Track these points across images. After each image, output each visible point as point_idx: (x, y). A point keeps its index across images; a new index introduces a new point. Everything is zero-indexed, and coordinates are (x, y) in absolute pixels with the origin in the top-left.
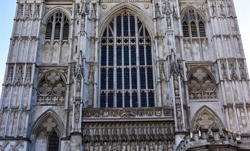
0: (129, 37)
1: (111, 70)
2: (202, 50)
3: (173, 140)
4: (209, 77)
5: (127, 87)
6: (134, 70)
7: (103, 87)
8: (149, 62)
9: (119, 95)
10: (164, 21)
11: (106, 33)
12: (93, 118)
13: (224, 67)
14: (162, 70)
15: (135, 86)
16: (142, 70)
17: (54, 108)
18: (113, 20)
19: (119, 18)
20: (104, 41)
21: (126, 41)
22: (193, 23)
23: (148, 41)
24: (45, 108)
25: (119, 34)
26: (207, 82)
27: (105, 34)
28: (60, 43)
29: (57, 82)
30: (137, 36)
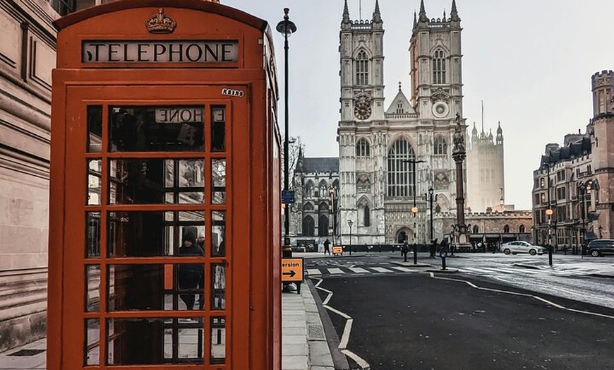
0: (404, 155)
1: (394, 174)
2: (443, 162)
3: (425, 212)
4: (445, 178)
5: (402, 183)
6: (406, 173)
7: (390, 183)
9: (398, 187)
10: (425, 146)
12: (388, 201)
14: (421, 176)
15: (406, 183)
16: (410, 174)
17: (366, 195)
18: (394, 143)
19: (397, 142)
20: (389, 157)
21: (402, 157)
22: (440, 145)
23: (414, 157)
24: (362, 195)
25: (398, 153)
26: (444, 180)
27: (390, 153)
28: (365, 158)
29: (365, 181)
30: (408, 153)
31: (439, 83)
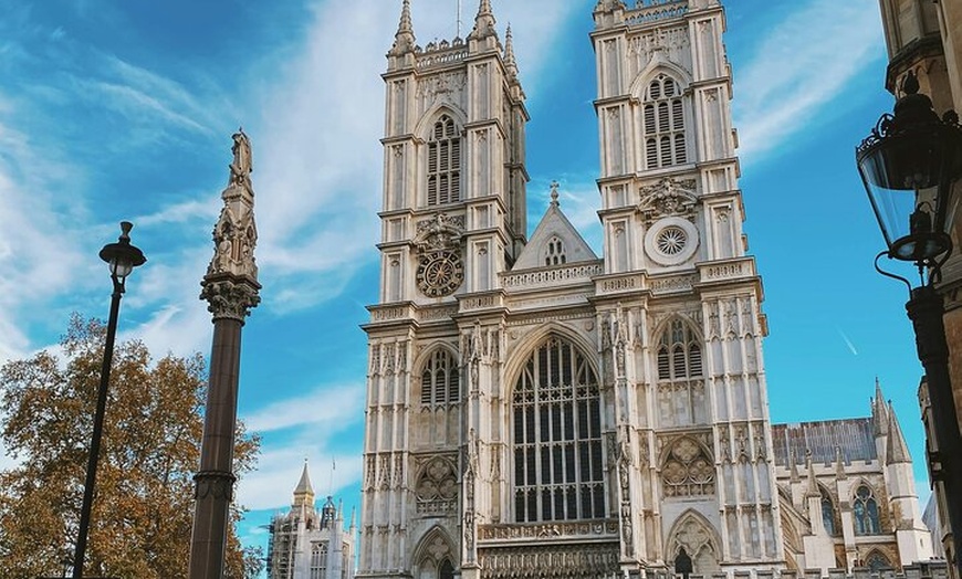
0: (562, 387)
1: (532, 451)
4: (702, 455)
5: (558, 479)
6: (570, 448)
7: (519, 481)
8: (596, 432)
9: (546, 493)
11: (522, 383)
12: (496, 542)
13: (725, 439)
15: (571, 478)
16: (583, 446)
17: (443, 522)
18: (532, 357)
19: (543, 352)
20: (518, 399)
21: (556, 395)
22: (678, 349)
23: (595, 391)
24: (430, 523)
25: (543, 383)
26: (700, 463)
27: (519, 387)
28: (446, 408)
29: (446, 477)
30: (574, 385)
31: (667, 163)
